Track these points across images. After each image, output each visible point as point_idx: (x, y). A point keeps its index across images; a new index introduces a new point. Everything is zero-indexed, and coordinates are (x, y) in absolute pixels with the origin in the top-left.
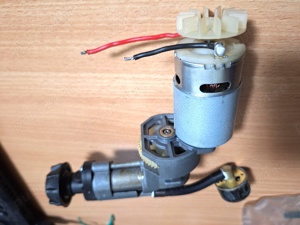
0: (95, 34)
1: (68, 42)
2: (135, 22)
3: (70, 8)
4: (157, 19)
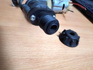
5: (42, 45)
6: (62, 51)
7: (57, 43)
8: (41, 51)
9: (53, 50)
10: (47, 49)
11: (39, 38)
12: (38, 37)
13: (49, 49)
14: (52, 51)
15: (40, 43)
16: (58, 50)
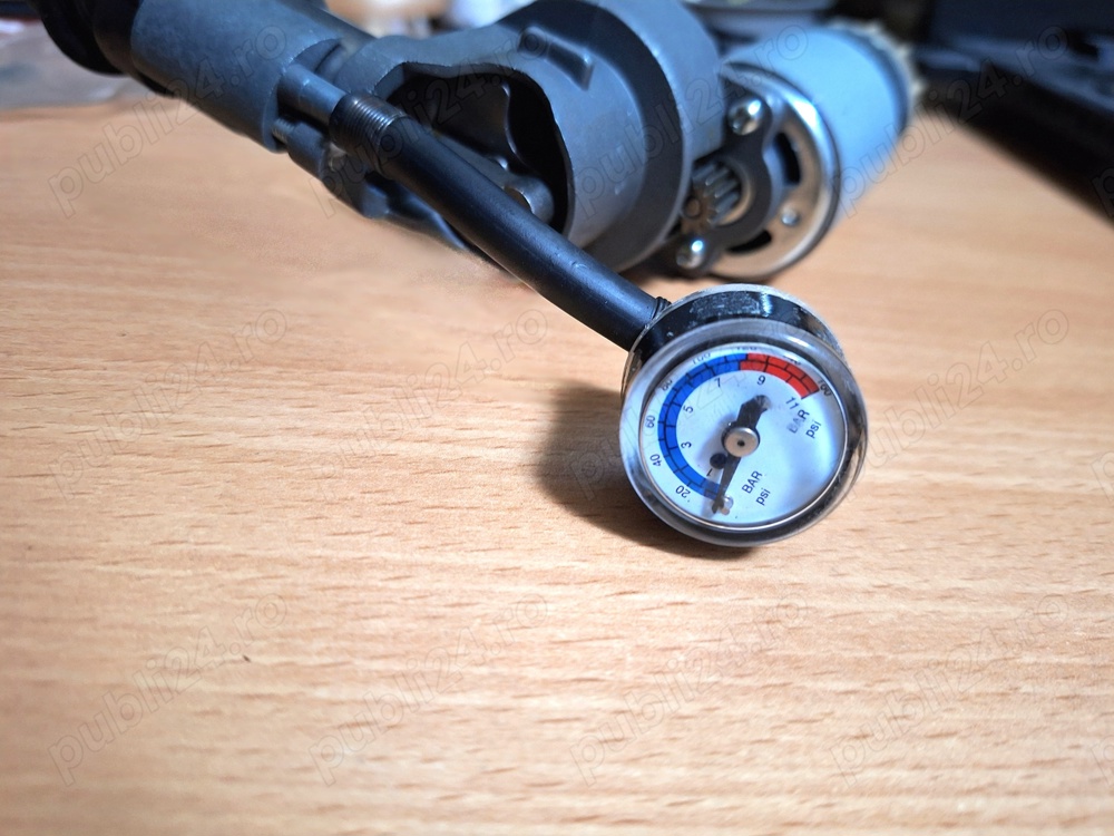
0: (863, 639)
1: (1011, 612)
2: (624, 690)
3: (1049, 778)
4: (477, 699)
5: (554, 704)
6: (881, 790)
7: (794, 663)
8: (541, 800)
9: (737, 789)
10: (635, 772)
11: (524, 588)
12: (502, 572)
13: (668, 775)
14: (709, 803)
15: (534, 673)
16: (810, 775)
